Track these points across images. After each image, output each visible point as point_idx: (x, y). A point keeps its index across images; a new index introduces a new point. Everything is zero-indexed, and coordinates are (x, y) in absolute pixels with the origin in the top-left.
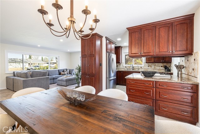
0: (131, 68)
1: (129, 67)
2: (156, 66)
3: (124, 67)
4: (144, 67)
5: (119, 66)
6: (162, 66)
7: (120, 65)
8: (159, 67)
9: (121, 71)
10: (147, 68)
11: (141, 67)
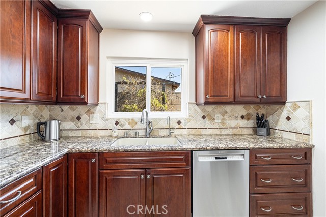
0: (139, 126)
1: (133, 122)
2: (226, 117)
3: (112, 125)
4: (188, 121)
5: (84, 117)
6: (243, 117)
7: (89, 112)
8: (236, 118)
9: (92, 154)
10: (200, 123)
11: (179, 123)
